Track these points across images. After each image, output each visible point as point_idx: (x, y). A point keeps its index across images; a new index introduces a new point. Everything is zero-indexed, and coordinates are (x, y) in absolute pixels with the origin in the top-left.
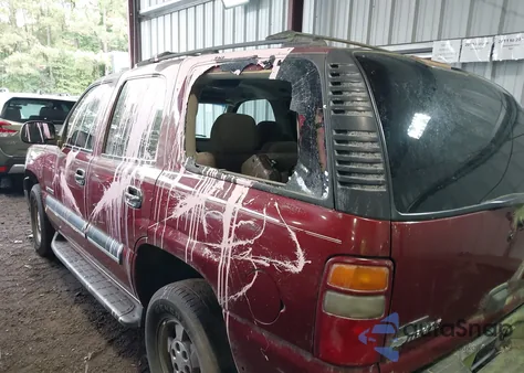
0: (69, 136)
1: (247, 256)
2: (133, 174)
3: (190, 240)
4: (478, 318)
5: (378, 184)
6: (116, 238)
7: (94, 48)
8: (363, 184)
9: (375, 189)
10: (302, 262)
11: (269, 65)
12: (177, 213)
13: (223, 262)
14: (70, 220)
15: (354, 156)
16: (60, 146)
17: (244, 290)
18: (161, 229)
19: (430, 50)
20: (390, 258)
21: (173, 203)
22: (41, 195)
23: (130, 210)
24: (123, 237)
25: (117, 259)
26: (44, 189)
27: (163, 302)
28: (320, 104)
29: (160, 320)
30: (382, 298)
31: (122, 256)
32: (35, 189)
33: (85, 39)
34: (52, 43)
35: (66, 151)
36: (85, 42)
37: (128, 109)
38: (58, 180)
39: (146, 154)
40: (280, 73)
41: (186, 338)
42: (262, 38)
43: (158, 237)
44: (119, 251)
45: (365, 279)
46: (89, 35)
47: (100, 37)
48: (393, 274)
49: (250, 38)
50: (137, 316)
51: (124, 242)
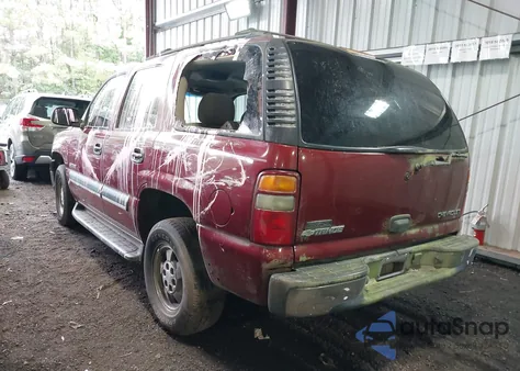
0: (90, 120)
1: (212, 182)
2: (138, 139)
3: (176, 178)
4: (383, 237)
5: (291, 123)
6: (124, 191)
7: (114, 61)
8: (281, 122)
9: (289, 126)
10: (244, 178)
11: (233, 51)
12: (168, 161)
13: (197, 189)
14: (89, 186)
15: (277, 105)
16: (82, 129)
17: (210, 205)
18: (156, 176)
19: (400, 55)
20: (297, 171)
21: (165, 154)
22: (65, 172)
23: (135, 166)
24: (130, 190)
25: (125, 208)
26: (68, 166)
27: (158, 231)
28: (260, 74)
29: (155, 249)
30: (292, 198)
31: (128, 204)
32: (60, 168)
33: (106, 52)
34: (75, 55)
35: (87, 132)
36: (106, 54)
37: (136, 93)
38: (80, 155)
39: (149, 124)
40: (240, 56)
41: (174, 258)
42: (233, 34)
43: (155, 181)
44: (126, 201)
45: (282, 186)
46: (110, 48)
47: (120, 50)
48: (300, 183)
49: (224, 35)
50: (139, 253)
51: (130, 192)
